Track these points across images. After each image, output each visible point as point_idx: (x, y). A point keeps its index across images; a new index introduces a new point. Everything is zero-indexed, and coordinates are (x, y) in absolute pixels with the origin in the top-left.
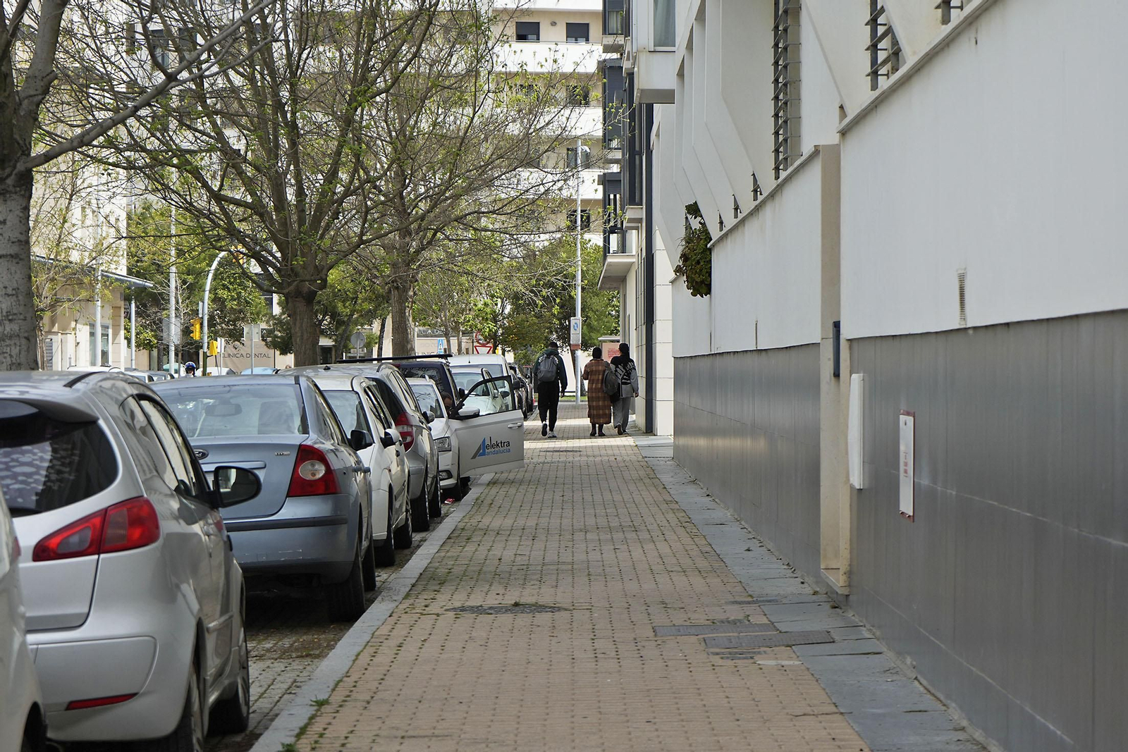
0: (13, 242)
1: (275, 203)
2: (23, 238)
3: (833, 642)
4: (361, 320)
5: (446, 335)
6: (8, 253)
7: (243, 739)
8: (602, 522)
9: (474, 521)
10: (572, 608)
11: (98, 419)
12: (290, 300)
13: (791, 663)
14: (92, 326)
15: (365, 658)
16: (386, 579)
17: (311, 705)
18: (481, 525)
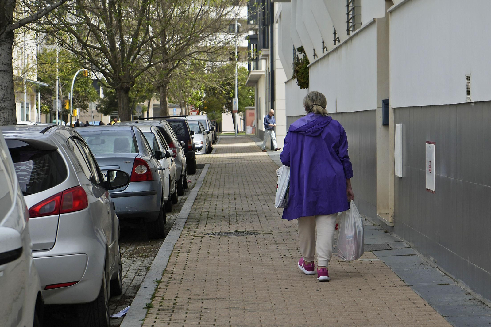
0: (5, 65)
1: (111, 48)
2: (9, 62)
3: (392, 249)
4: (140, 100)
5: (181, 107)
6: (2, 70)
7: (121, 298)
8: (264, 191)
9: (205, 191)
10: (263, 233)
11: (58, 149)
12: (118, 91)
13: (375, 260)
14: (22, 103)
15: (173, 259)
16: (170, 219)
17: (154, 283)
18: (209, 193)
